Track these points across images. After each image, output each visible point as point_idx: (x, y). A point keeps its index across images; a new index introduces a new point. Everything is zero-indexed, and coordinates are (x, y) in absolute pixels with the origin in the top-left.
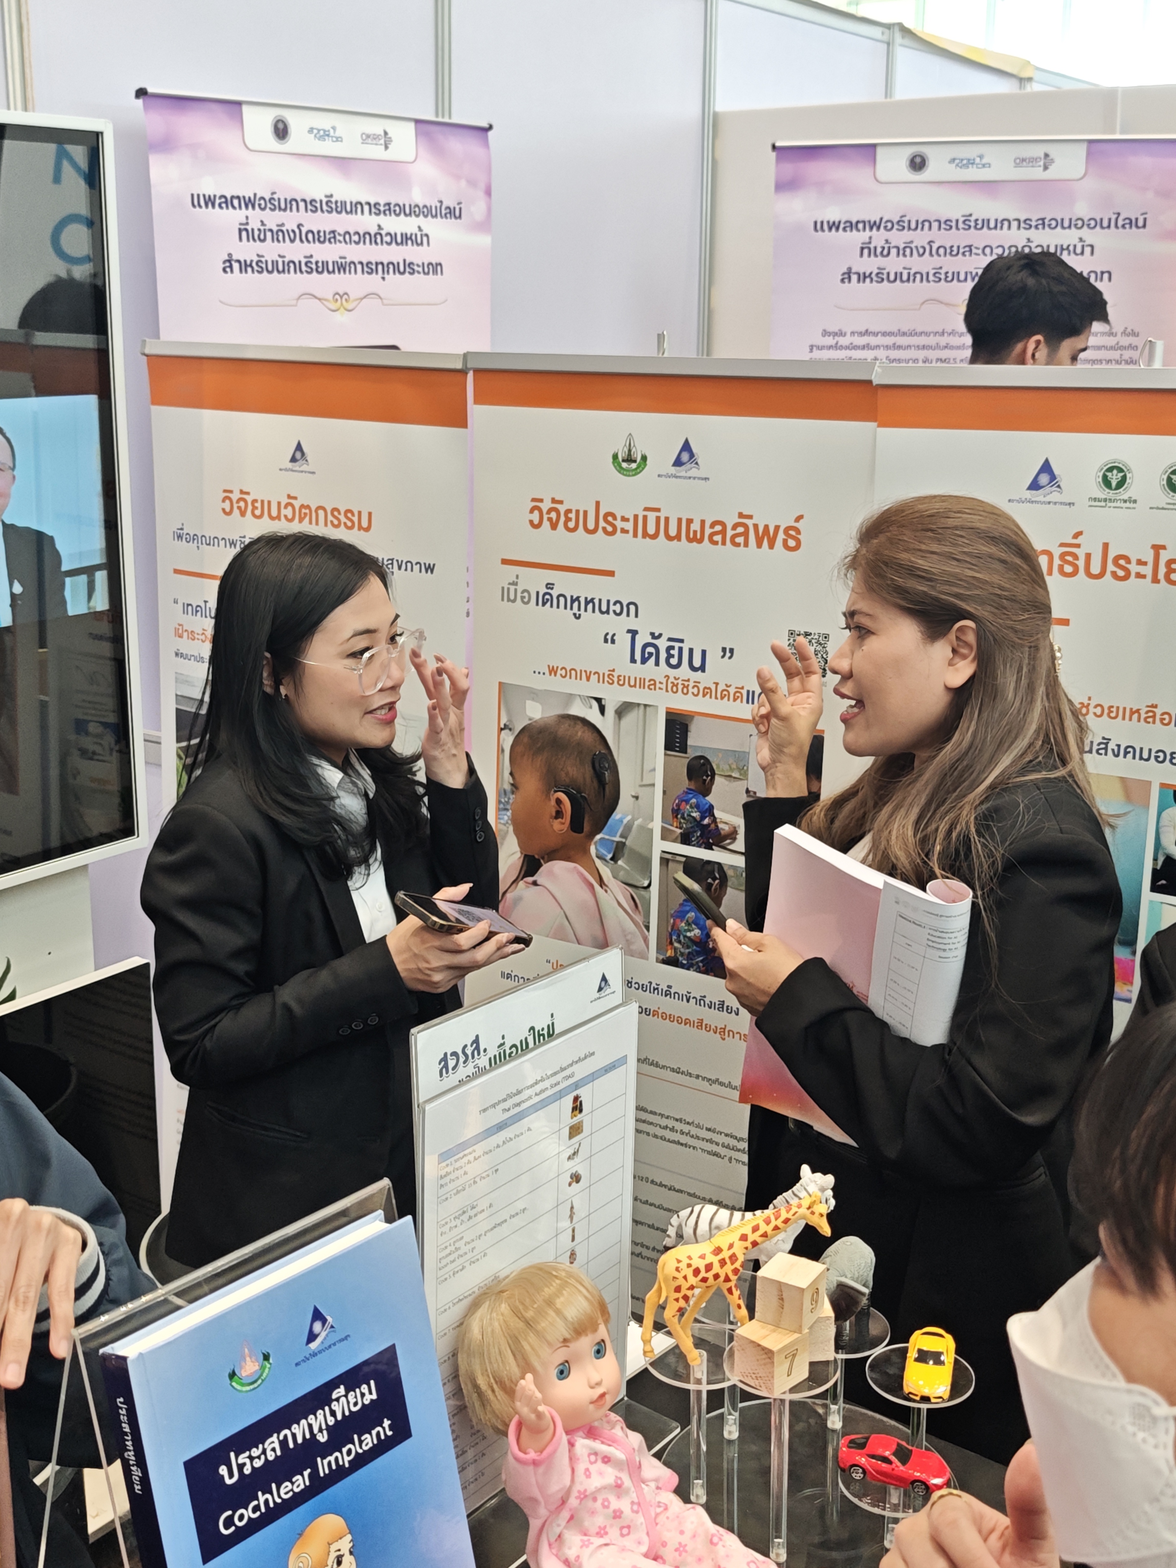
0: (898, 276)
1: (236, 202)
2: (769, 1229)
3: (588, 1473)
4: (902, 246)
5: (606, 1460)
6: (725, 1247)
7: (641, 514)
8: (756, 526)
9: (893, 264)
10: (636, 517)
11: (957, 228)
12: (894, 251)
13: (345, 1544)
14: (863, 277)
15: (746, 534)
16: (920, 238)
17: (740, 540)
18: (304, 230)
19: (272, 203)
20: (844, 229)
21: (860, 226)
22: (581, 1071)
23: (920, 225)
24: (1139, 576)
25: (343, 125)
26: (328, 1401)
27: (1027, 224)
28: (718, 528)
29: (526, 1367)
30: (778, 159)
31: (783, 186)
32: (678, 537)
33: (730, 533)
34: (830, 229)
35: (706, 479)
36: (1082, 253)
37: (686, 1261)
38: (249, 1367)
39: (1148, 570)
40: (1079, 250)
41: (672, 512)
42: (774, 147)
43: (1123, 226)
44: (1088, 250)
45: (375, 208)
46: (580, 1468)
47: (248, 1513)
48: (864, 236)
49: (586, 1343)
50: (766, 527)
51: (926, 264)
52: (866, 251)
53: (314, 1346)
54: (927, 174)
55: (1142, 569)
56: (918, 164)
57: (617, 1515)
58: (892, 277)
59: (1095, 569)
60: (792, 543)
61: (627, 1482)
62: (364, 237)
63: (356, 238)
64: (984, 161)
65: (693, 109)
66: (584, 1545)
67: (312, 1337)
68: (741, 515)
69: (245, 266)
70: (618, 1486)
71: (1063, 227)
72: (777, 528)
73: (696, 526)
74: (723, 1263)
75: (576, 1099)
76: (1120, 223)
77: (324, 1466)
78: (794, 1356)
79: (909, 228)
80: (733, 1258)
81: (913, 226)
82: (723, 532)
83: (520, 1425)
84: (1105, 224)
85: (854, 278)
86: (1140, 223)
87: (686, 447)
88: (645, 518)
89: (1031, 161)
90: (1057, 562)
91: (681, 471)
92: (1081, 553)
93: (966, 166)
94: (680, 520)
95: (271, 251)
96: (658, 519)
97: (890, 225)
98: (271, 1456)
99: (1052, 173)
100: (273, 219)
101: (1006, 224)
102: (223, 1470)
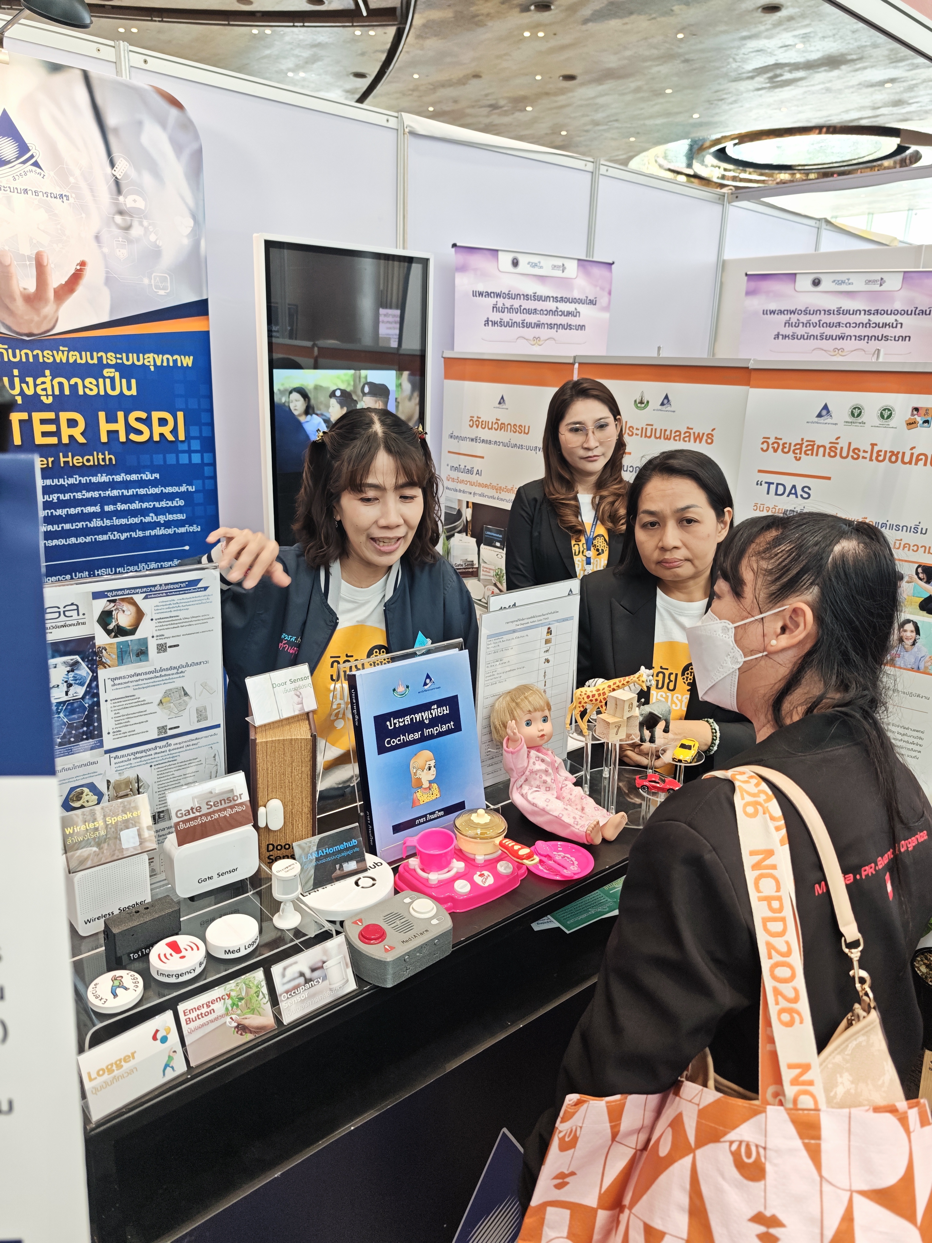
0: (802, 337)
1: (492, 295)
2: (620, 684)
3: (534, 763)
4: (805, 322)
5: (543, 761)
6: (601, 689)
7: (645, 427)
8: (694, 433)
9: (801, 331)
10: (642, 428)
11: (834, 314)
12: (801, 325)
13: (432, 763)
14: (785, 337)
15: (689, 436)
16: (815, 319)
17: (687, 439)
18: (522, 308)
19: (509, 296)
20: (778, 314)
21: (786, 312)
22: (552, 617)
23: (815, 312)
24: (864, 458)
25: (543, 261)
26: (430, 710)
27: (869, 312)
28: (678, 434)
29: (513, 718)
30: (748, 280)
31: (748, 293)
32: (660, 437)
33: (682, 436)
34: (771, 313)
35: (674, 411)
36: (896, 327)
37: (584, 692)
38: (401, 689)
39: (868, 455)
40: (894, 325)
41: (658, 426)
42: (746, 275)
43: (919, 314)
44: (899, 326)
45: (556, 299)
46: (532, 761)
47: (396, 741)
48: (786, 317)
49: (539, 715)
50: (699, 433)
51: (817, 331)
52: (787, 325)
53: (426, 687)
54: (820, 288)
55: (865, 455)
56: (816, 283)
57: (545, 782)
58: (799, 337)
59: (844, 454)
60: (709, 441)
61: (550, 771)
62: (549, 312)
63: (545, 312)
64: (850, 281)
65: (713, 258)
66: (529, 789)
67: (425, 684)
68: (688, 428)
69: (494, 323)
70: (547, 771)
71: (887, 314)
72: (703, 434)
73: (668, 433)
74: (599, 695)
75: (549, 628)
76: (917, 312)
77: (426, 732)
78: (619, 727)
79: (810, 314)
80: (604, 694)
81: (812, 312)
82: (680, 435)
83: (508, 739)
84: (909, 313)
85: (781, 337)
86: (928, 312)
87: (666, 397)
88: (646, 429)
89: (874, 282)
90: (828, 450)
91: (663, 408)
92: (838, 447)
93: (841, 284)
94: (661, 430)
95: (506, 317)
96: (652, 429)
97: (800, 312)
98: (406, 723)
99: (882, 288)
100: (508, 303)
101: (858, 312)
102: (388, 723)
